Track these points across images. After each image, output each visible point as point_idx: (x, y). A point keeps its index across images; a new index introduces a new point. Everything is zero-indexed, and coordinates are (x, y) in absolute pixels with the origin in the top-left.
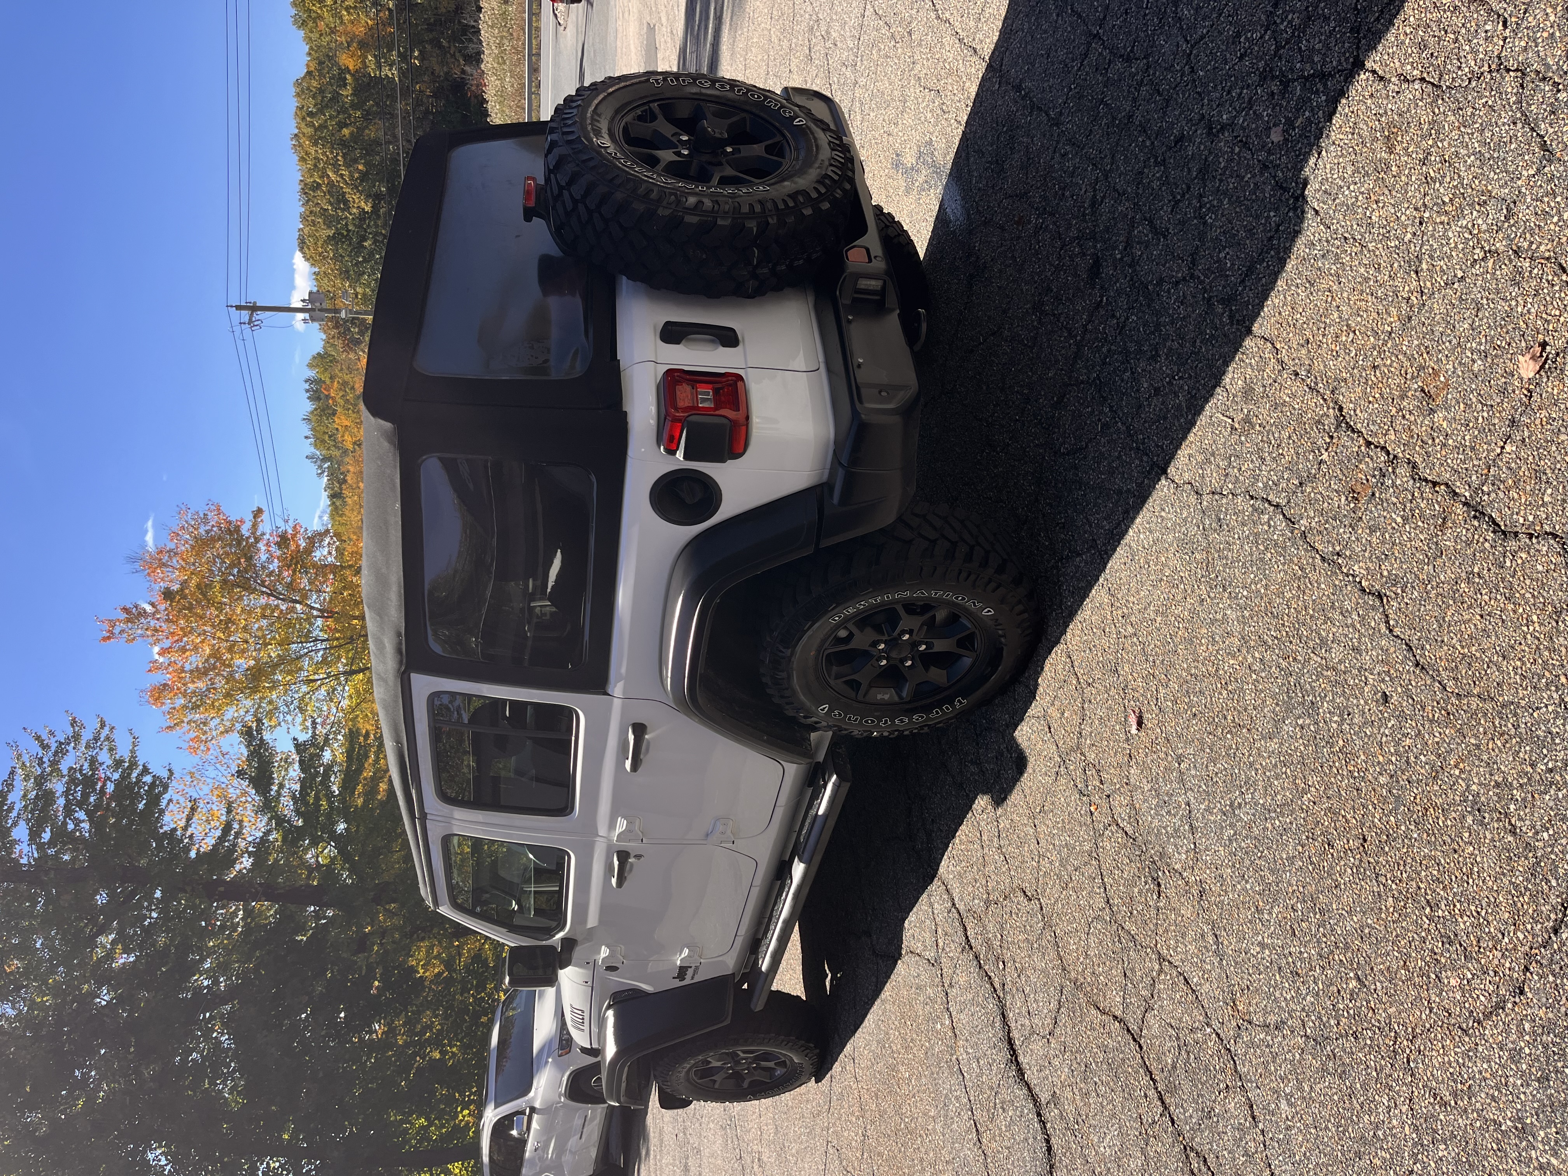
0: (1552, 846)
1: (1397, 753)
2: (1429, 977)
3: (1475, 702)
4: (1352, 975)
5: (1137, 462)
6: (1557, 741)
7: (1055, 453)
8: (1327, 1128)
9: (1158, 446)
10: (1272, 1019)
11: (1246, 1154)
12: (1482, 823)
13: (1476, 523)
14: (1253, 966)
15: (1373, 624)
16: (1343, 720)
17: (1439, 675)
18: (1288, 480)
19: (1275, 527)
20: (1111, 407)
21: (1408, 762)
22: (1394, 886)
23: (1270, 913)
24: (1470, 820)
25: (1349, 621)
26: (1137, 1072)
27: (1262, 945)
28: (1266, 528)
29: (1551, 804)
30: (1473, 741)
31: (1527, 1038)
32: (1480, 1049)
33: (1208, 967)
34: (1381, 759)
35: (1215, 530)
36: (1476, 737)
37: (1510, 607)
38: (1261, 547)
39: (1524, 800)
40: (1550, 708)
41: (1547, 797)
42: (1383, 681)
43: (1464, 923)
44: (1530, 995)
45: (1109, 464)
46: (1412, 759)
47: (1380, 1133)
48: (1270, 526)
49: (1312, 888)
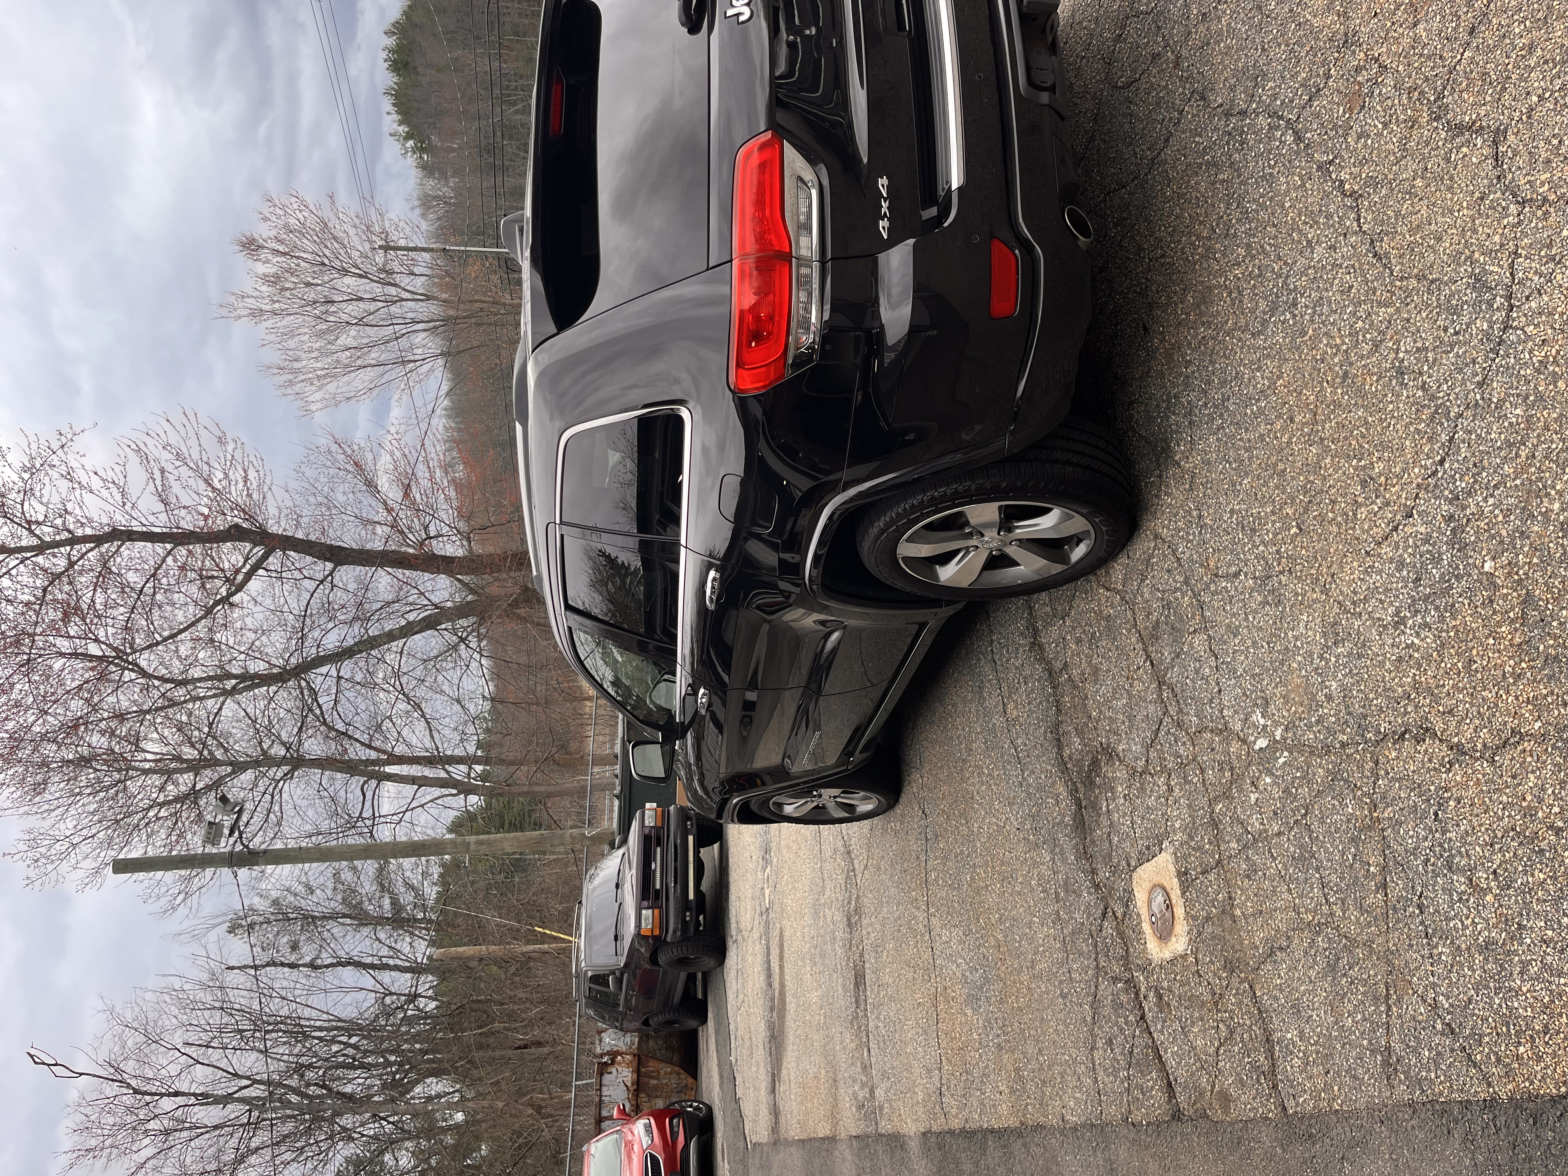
0: (1449, 395)
1: (1350, 334)
2: (1347, 516)
3: (1413, 282)
4: (1294, 523)
5: (1181, 90)
6: (1465, 307)
7: (1113, 87)
8: (1262, 646)
9: (1199, 73)
10: (1234, 569)
11: (1202, 678)
12: (1402, 384)
13: (1435, 124)
14: (1224, 530)
15: (1348, 223)
16: (1315, 312)
17: (1390, 262)
18: (1301, 95)
19: (1285, 142)
20: (1164, 37)
21: (1357, 341)
22: (1333, 447)
23: (1241, 484)
24: (1394, 382)
25: (1331, 222)
26: (1129, 631)
27: (1232, 511)
28: (1277, 143)
29: (1453, 360)
30: (1405, 316)
31: (1410, 550)
32: (1376, 565)
33: (1191, 537)
34: (1338, 341)
35: (1237, 149)
36: (1409, 312)
37: (1449, 196)
38: (1272, 163)
39: (1435, 360)
40: (1464, 280)
41: (1451, 355)
42: (1349, 273)
43: (1379, 467)
44: (1416, 516)
45: (1158, 94)
46: (1361, 337)
47: (1299, 643)
48: (1281, 142)
49: (1274, 459)
